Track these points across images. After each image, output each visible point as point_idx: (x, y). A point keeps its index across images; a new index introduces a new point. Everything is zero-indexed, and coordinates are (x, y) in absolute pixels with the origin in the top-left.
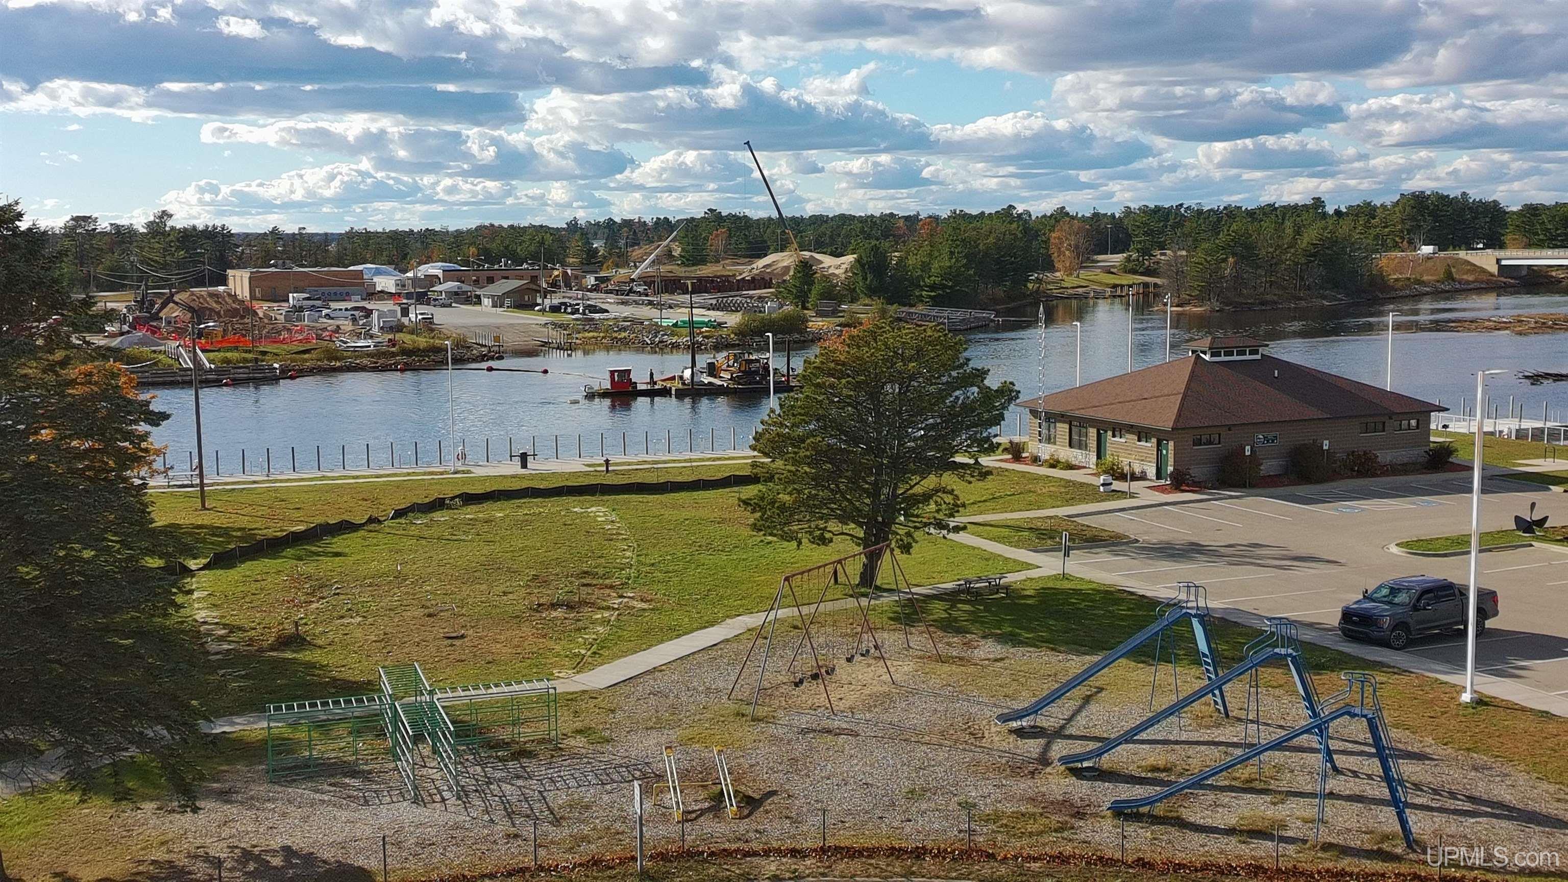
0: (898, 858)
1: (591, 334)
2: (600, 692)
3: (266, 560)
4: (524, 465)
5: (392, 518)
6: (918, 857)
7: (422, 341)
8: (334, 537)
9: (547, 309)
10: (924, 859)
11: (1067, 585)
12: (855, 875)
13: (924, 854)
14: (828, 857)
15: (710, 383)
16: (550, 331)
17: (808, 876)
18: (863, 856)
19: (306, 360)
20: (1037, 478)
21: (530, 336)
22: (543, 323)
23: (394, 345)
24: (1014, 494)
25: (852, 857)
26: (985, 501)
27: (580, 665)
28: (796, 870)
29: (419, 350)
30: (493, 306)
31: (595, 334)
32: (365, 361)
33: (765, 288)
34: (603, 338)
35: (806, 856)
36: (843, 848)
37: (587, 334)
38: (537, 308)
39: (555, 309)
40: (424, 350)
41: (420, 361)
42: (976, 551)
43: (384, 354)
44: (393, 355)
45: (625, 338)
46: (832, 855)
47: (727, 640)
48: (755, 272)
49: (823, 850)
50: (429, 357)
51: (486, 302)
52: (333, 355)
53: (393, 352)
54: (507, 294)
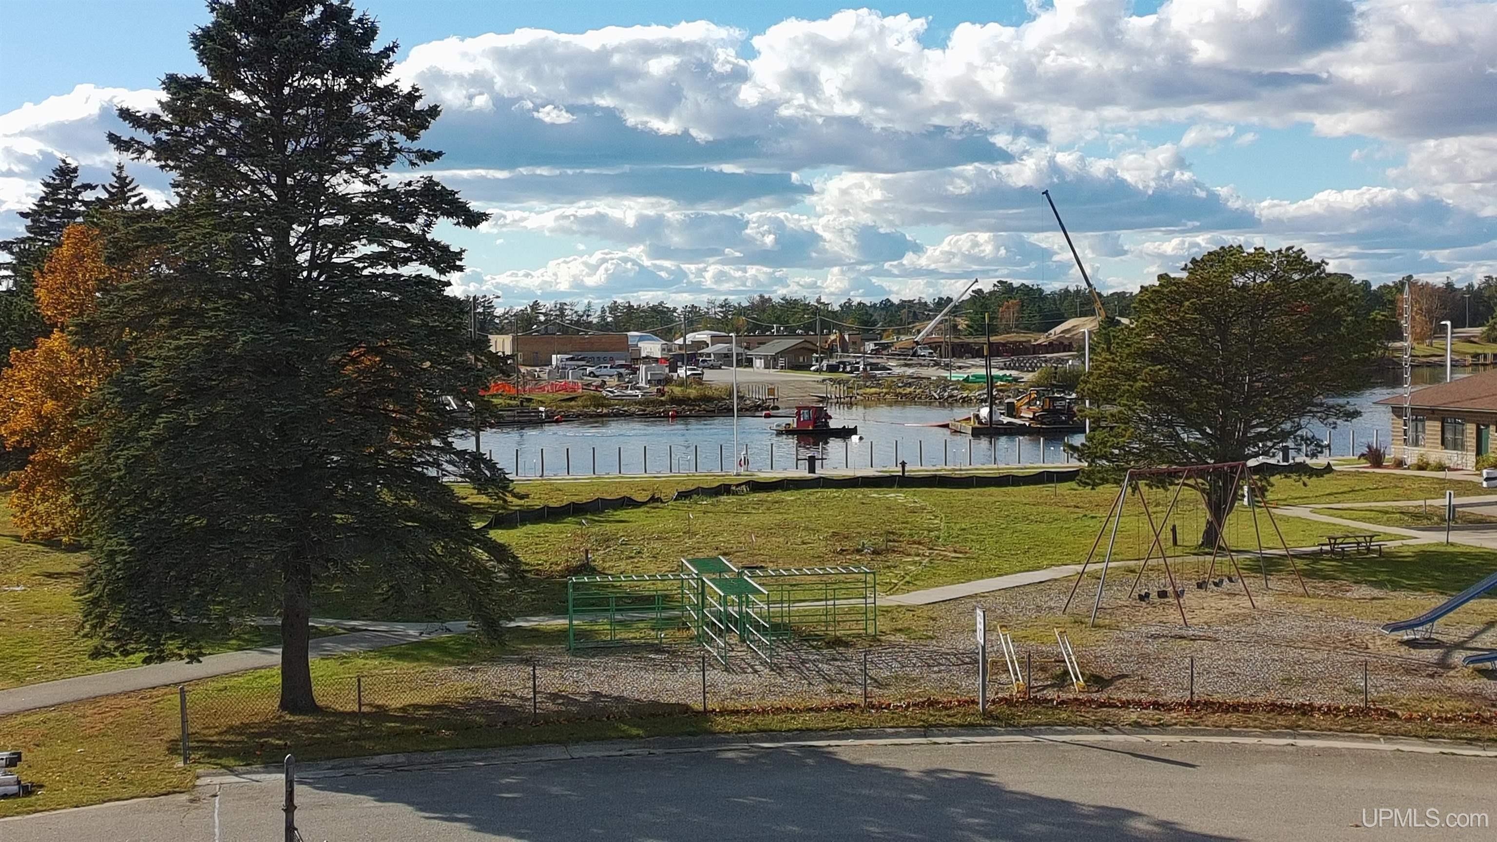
0: (1280, 714)
1: (873, 390)
2: (918, 606)
3: (548, 525)
4: (812, 470)
5: (676, 500)
6: (1304, 714)
7: (693, 392)
8: (616, 510)
9: (825, 369)
10: (1312, 715)
11: (1451, 549)
12: (1230, 726)
13: (1312, 711)
14: (1197, 710)
15: (1009, 423)
16: (829, 388)
17: (1176, 724)
18: (1238, 711)
19: (572, 407)
20: (1406, 478)
21: (806, 392)
22: (820, 380)
23: (663, 395)
24: (1377, 488)
25: (1226, 711)
26: (1342, 493)
27: (892, 589)
28: (1160, 719)
29: (689, 399)
30: (766, 368)
31: (878, 390)
32: (633, 409)
33: (1064, 351)
34: (886, 393)
35: (1171, 710)
36: (1213, 703)
37: (868, 390)
38: (813, 368)
39: (832, 369)
40: (695, 400)
41: (690, 411)
42: (1338, 527)
43: (653, 402)
44: (663, 403)
45: (910, 393)
46: (1202, 709)
47: (1056, 580)
48: (1053, 337)
49: (1191, 704)
50: (700, 406)
51: (758, 363)
52: (599, 402)
53: (662, 401)
54: (782, 353)
